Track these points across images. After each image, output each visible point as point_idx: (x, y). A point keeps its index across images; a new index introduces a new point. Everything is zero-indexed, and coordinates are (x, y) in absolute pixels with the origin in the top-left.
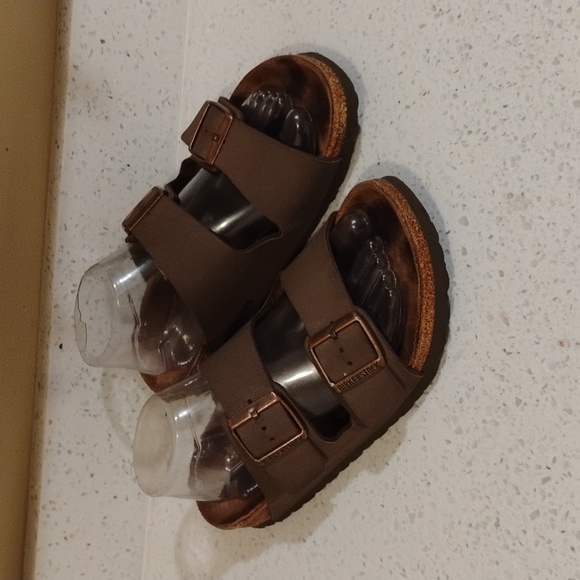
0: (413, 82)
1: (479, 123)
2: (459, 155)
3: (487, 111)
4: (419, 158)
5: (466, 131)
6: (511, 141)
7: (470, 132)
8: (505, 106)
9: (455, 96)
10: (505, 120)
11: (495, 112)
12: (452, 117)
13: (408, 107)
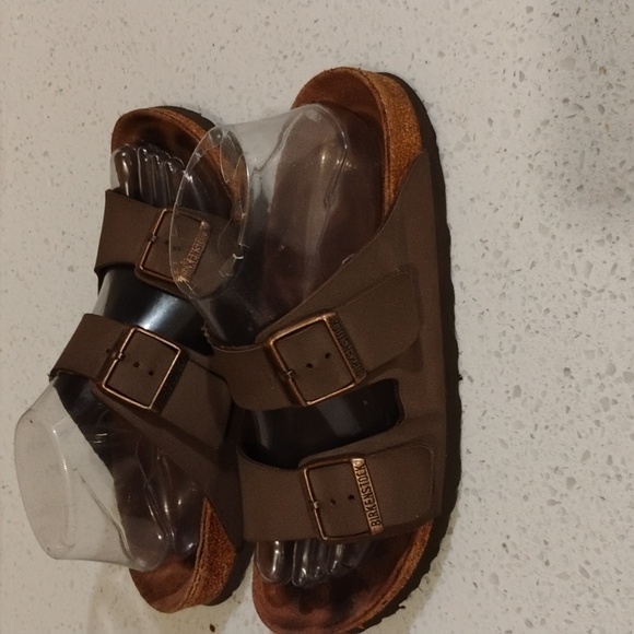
0: (225, 21)
1: (293, 45)
2: (277, 84)
3: (299, 31)
4: (239, 97)
5: (281, 57)
6: (326, 55)
7: (285, 57)
8: (316, 21)
9: (267, 24)
10: (318, 35)
11: (307, 30)
12: (267, 46)
13: (222, 48)
